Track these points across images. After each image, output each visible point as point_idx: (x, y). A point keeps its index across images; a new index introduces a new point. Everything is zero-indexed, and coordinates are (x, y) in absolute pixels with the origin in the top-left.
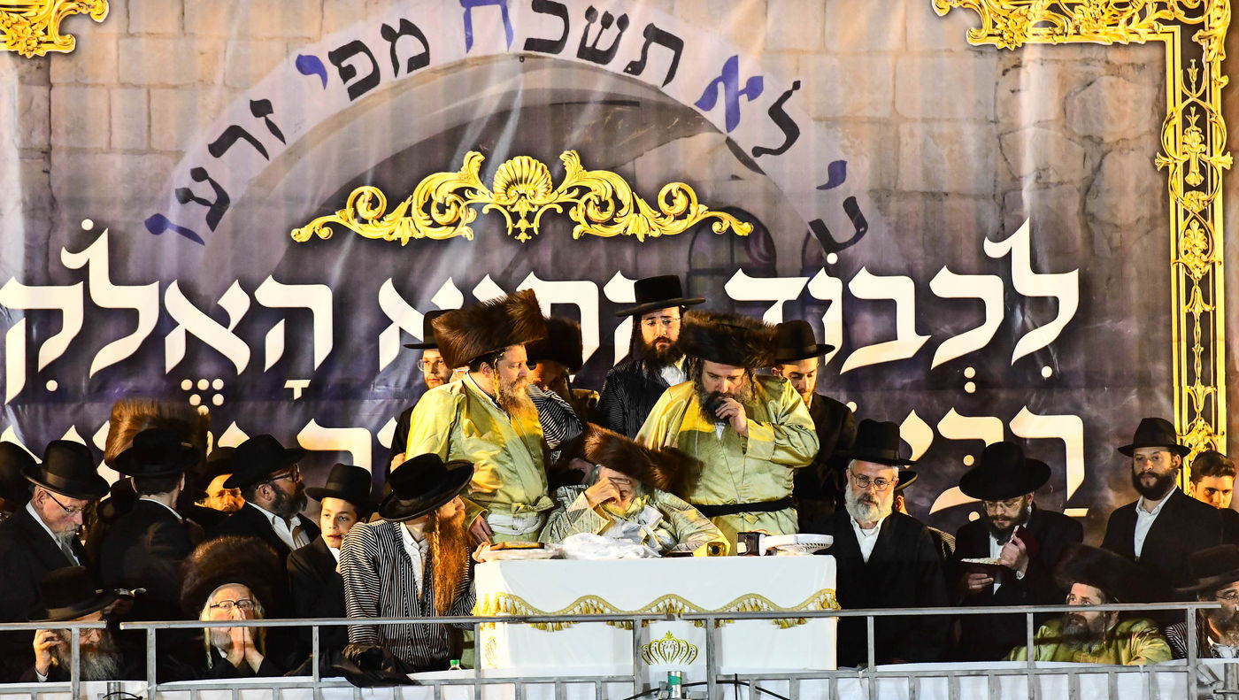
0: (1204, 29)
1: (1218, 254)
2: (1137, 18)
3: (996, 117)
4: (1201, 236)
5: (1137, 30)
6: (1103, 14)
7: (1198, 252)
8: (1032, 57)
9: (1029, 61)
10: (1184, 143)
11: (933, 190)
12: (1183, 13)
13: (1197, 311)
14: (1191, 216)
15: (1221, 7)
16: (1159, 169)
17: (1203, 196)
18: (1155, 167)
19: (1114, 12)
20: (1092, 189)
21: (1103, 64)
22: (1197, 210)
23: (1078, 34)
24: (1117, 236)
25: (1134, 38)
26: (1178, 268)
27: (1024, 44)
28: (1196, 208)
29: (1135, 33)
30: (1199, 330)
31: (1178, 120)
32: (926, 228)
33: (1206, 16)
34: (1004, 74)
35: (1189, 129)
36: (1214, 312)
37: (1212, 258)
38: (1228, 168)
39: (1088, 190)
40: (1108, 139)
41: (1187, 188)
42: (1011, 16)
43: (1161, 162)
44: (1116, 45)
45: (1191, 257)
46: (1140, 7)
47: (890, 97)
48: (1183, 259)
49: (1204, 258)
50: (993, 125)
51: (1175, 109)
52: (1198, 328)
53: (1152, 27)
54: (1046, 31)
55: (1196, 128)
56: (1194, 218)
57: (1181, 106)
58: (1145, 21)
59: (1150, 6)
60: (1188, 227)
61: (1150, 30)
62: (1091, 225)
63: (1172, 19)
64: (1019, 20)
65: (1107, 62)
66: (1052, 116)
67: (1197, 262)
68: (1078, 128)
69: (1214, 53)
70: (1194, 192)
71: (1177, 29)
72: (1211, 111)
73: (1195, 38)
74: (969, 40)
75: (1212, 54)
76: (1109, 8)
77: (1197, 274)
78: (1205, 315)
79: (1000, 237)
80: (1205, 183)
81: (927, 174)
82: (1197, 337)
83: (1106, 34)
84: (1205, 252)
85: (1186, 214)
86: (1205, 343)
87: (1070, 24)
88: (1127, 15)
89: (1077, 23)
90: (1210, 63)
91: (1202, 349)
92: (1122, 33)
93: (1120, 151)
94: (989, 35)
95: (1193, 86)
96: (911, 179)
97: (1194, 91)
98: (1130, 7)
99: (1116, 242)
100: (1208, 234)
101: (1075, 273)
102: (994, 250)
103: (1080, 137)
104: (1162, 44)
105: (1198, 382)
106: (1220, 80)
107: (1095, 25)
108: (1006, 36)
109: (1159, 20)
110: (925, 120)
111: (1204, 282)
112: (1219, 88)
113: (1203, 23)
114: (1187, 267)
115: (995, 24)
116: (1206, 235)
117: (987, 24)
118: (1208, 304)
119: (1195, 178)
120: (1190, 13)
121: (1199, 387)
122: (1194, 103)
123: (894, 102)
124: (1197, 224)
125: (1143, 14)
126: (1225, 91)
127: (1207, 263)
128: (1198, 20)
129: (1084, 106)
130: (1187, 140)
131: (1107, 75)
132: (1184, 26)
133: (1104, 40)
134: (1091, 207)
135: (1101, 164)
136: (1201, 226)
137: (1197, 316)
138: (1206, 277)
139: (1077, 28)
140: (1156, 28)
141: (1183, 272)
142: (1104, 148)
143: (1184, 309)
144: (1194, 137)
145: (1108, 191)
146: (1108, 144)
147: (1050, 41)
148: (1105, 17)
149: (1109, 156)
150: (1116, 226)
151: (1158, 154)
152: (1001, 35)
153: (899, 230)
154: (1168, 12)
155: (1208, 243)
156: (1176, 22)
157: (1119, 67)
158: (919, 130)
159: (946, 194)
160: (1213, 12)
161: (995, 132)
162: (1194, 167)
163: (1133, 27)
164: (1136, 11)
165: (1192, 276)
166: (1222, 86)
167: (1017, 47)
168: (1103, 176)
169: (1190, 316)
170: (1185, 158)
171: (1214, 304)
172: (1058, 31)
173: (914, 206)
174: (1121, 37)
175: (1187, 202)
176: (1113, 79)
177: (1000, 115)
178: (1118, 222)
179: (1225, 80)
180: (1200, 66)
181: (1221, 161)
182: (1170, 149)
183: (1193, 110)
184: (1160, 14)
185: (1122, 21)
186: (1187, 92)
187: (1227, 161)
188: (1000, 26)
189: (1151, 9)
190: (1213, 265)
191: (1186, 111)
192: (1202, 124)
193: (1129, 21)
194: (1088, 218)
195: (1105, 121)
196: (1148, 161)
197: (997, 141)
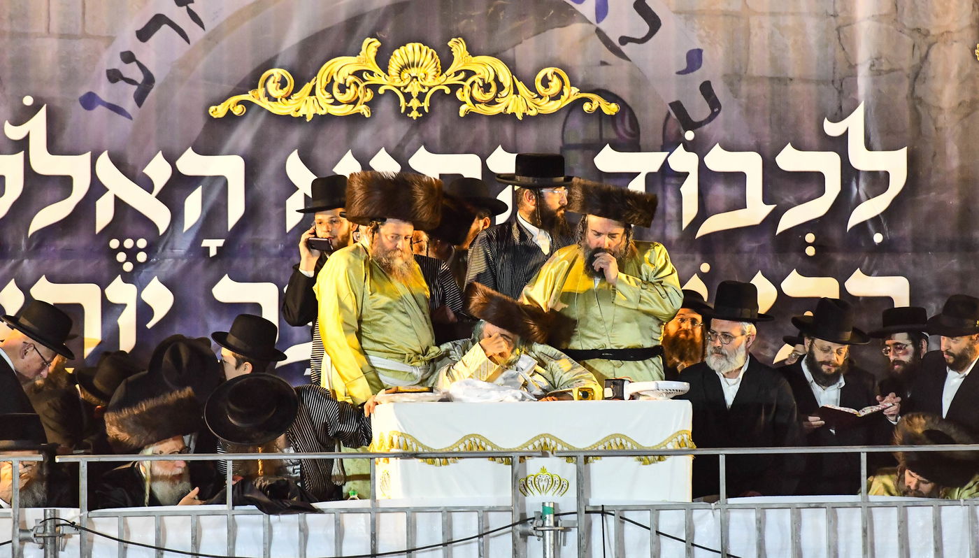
3: (835, 11)
11: (778, 75)
18: (976, 57)
20: (919, 76)
24: (941, 118)
32: (773, 111)
39: (916, 76)
40: (933, 32)
50: (832, 18)
62: (918, 107)
66: (885, 11)
68: (908, 21)
79: (837, 117)
81: (774, 60)
93: (945, 43)
96: (759, 64)
99: (941, 123)
101: (904, 150)
102: (832, 129)
103: (909, 29)
110: (773, 14)
134: (920, 91)
135: (926, 56)
142: (930, 39)
145: (934, 77)
146: (934, 36)
149: (934, 48)
150: (940, 109)
153: (749, 111)
158: (767, 22)
159: (791, 80)
161: (835, 26)
168: (930, 63)
173: (762, 90)
177: (839, 10)
178: (942, 105)
194: (916, 101)
195: (932, 15)
196: (969, 51)
197: (836, 32)
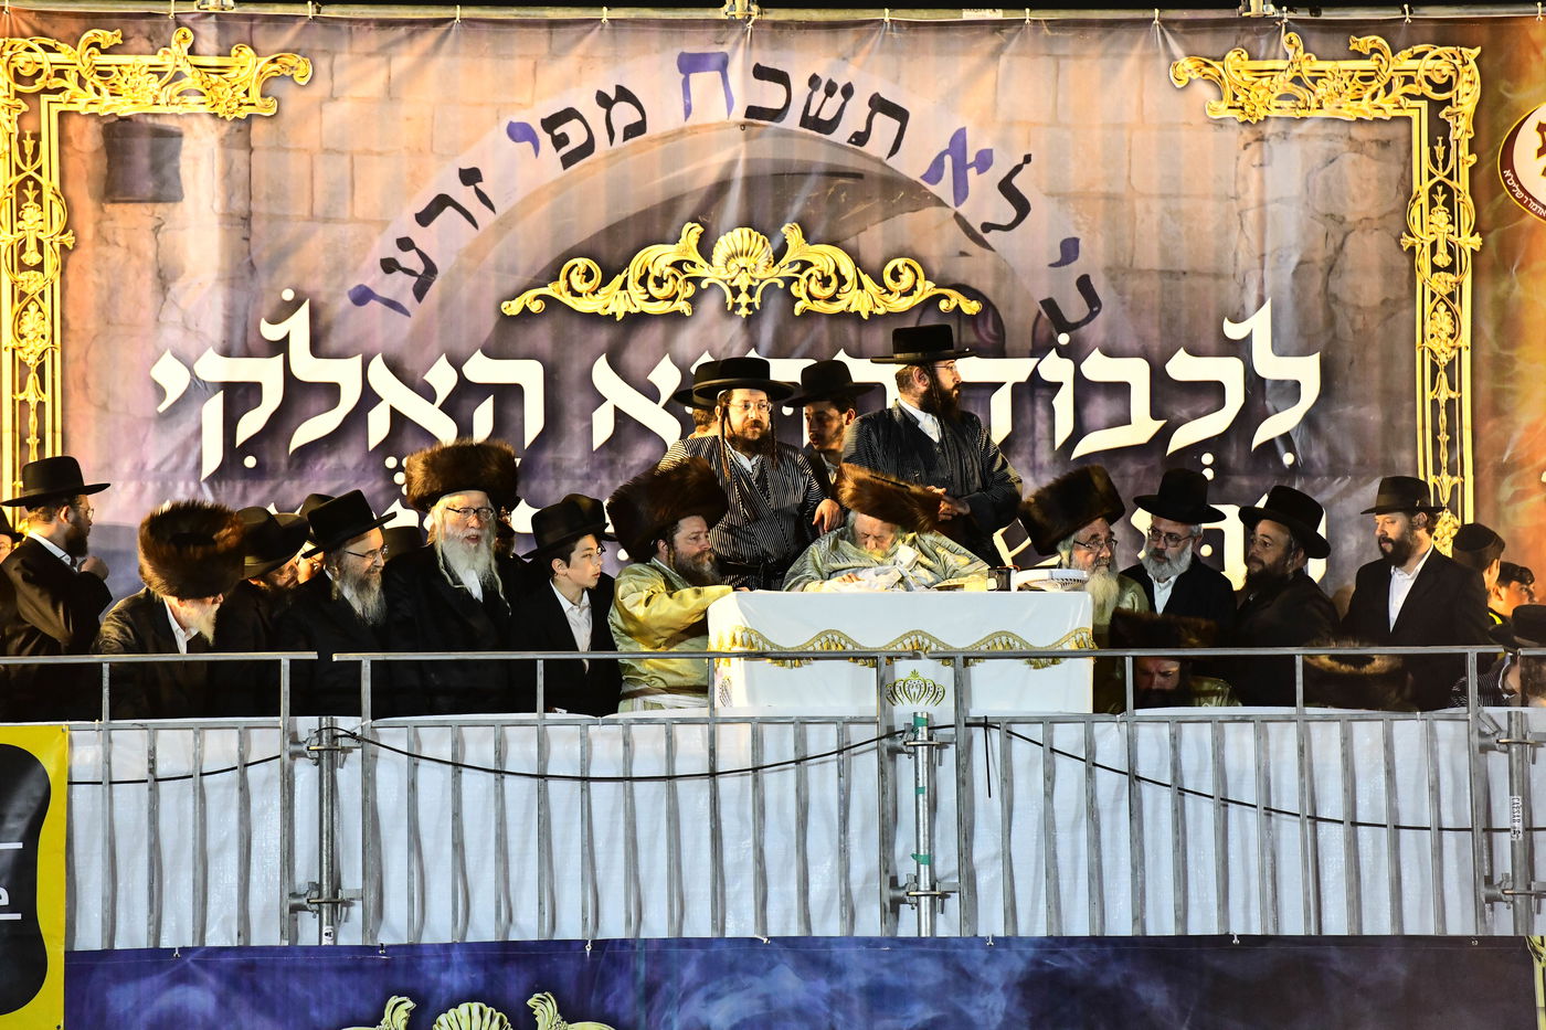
0: (1451, 105)
1: (1465, 339)
2: (1382, 93)
3: (1237, 193)
4: (1448, 319)
5: (1382, 105)
6: (1347, 87)
7: (1444, 336)
8: (1276, 130)
9: (1272, 134)
10: (1431, 223)
11: (1170, 268)
12: (1430, 88)
13: (1443, 399)
14: (1438, 297)
15: (1471, 82)
16: (1405, 249)
17: (1450, 278)
18: (1401, 247)
19: (1358, 86)
20: (1334, 269)
21: (1345, 140)
22: (1445, 292)
23: (1321, 108)
24: (1359, 319)
25: (1379, 114)
26: (1423, 352)
27: (1266, 117)
28: (1443, 290)
29: (1380, 108)
30: (1444, 417)
31: (1424, 199)
32: (1163, 310)
33: (1454, 92)
34: (1245, 148)
35: (1435, 209)
36: (1460, 399)
37: (1458, 343)
38: (1477, 249)
39: (1331, 269)
40: (1349, 218)
41: (1435, 269)
42: (1253, 89)
43: (1407, 242)
44: (1360, 120)
45: (1437, 342)
46: (1386, 81)
47: (1125, 171)
48: (1429, 343)
49: (1451, 342)
50: (1234, 202)
51: (1422, 187)
52: (1443, 416)
53: (1398, 102)
54: (1287, 104)
55: (1443, 208)
56: (1442, 300)
57: (1428, 185)
58: (1390, 96)
59: (1397, 80)
60: (1435, 310)
61: (1396, 106)
62: (1333, 306)
63: (1419, 94)
64: (1262, 92)
65: (1350, 138)
66: (1295, 193)
67: (1443, 346)
68: (1320, 207)
69: (1462, 131)
70: (1442, 273)
71: (1424, 104)
72: (1459, 191)
73: (1442, 115)
74: (1208, 113)
75: (1460, 132)
76: (1353, 81)
77: (1443, 360)
78: (1450, 402)
79: (1237, 319)
80: (1453, 264)
81: (1164, 251)
82: (1443, 425)
83: (1349, 109)
84: (1451, 336)
85: (1433, 296)
86: (1450, 431)
87: (1313, 98)
88: (1373, 89)
89: (1320, 97)
90: (1457, 141)
91: (1448, 437)
92: (1366, 109)
93: (1363, 231)
94: (1230, 108)
95: (1440, 165)
96: (1150, 258)
97: (1441, 169)
98: (1375, 81)
99: (1359, 325)
100: (1455, 318)
101: (1316, 357)
102: (1233, 331)
103: (1321, 215)
104: (1408, 120)
105: (1444, 472)
106: (1468, 158)
107: (1339, 100)
108: (1247, 108)
109: (1406, 95)
110: (1163, 196)
111: (1450, 367)
112: (1467, 167)
113: (1451, 99)
114: (1432, 351)
115: (1235, 96)
116: (1453, 318)
117: (1228, 95)
118: (1454, 390)
119: (1442, 259)
120: (1438, 88)
121: (1445, 477)
122: (1440, 183)
123: (1129, 177)
124: (1445, 307)
125: (1388, 88)
126: (1472, 170)
127: (1453, 347)
128: (1446, 96)
129: (1327, 184)
130: (1433, 220)
131: (1349, 151)
132: (1431, 101)
133: (1347, 116)
134: (1334, 287)
135: (1343, 244)
136: (1448, 309)
137: (1442, 403)
138: (1452, 362)
139: (1320, 102)
140: (1402, 103)
141: (1428, 357)
142: (1346, 227)
143: (1429, 396)
144: (1441, 216)
145: (1351, 271)
146: (1350, 223)
147: (1293, 114)
148: (1349, 91)
149: (1351, 236)
150: (1359, 307)
151: (1404, 234)
152: (1242, 108)
153: (1135, 310)
154: (1415, 86)
155: (1455, 327)
156: (1423, 97)
157: (1362, 144)
158: (1157, 206)
159: (1185, 273)
160: (1461, 87)
161: (1236, 209)
162: (1442, 248)
163: (1377, 101)
164: (1381, 86)
165: (1437, 362)
166: (1470, 165)
167: (1258, 121)
168: (1346, 255)
169: (1435, 402)
170: (1433, 238)
171: (1460, 391)
172: (1301, 104)
173: (1151, 286)
174: (1364, 112)
175: (1434, 284)
176: (1356, 156)
177: (1241, 191)
178: (1362, 304)
179: (1473, 159)
180: (1446, 143)
181: (1470, 242)
182: (1416, 229)
183: (1440, 189)
184: (1407, 89)
185: (1367, 95)
186: (1433, 171)
187: (1477, 241)
188: (1241, 98)
189: (1397, 83)
190: (1460, 350)
191: (1433, 190)
192: (1449, 203)
193: (1374, 96)
194: (1330, 299)
195: (1348, 200)
196: (1393, 241)
197: (1238, 218)
